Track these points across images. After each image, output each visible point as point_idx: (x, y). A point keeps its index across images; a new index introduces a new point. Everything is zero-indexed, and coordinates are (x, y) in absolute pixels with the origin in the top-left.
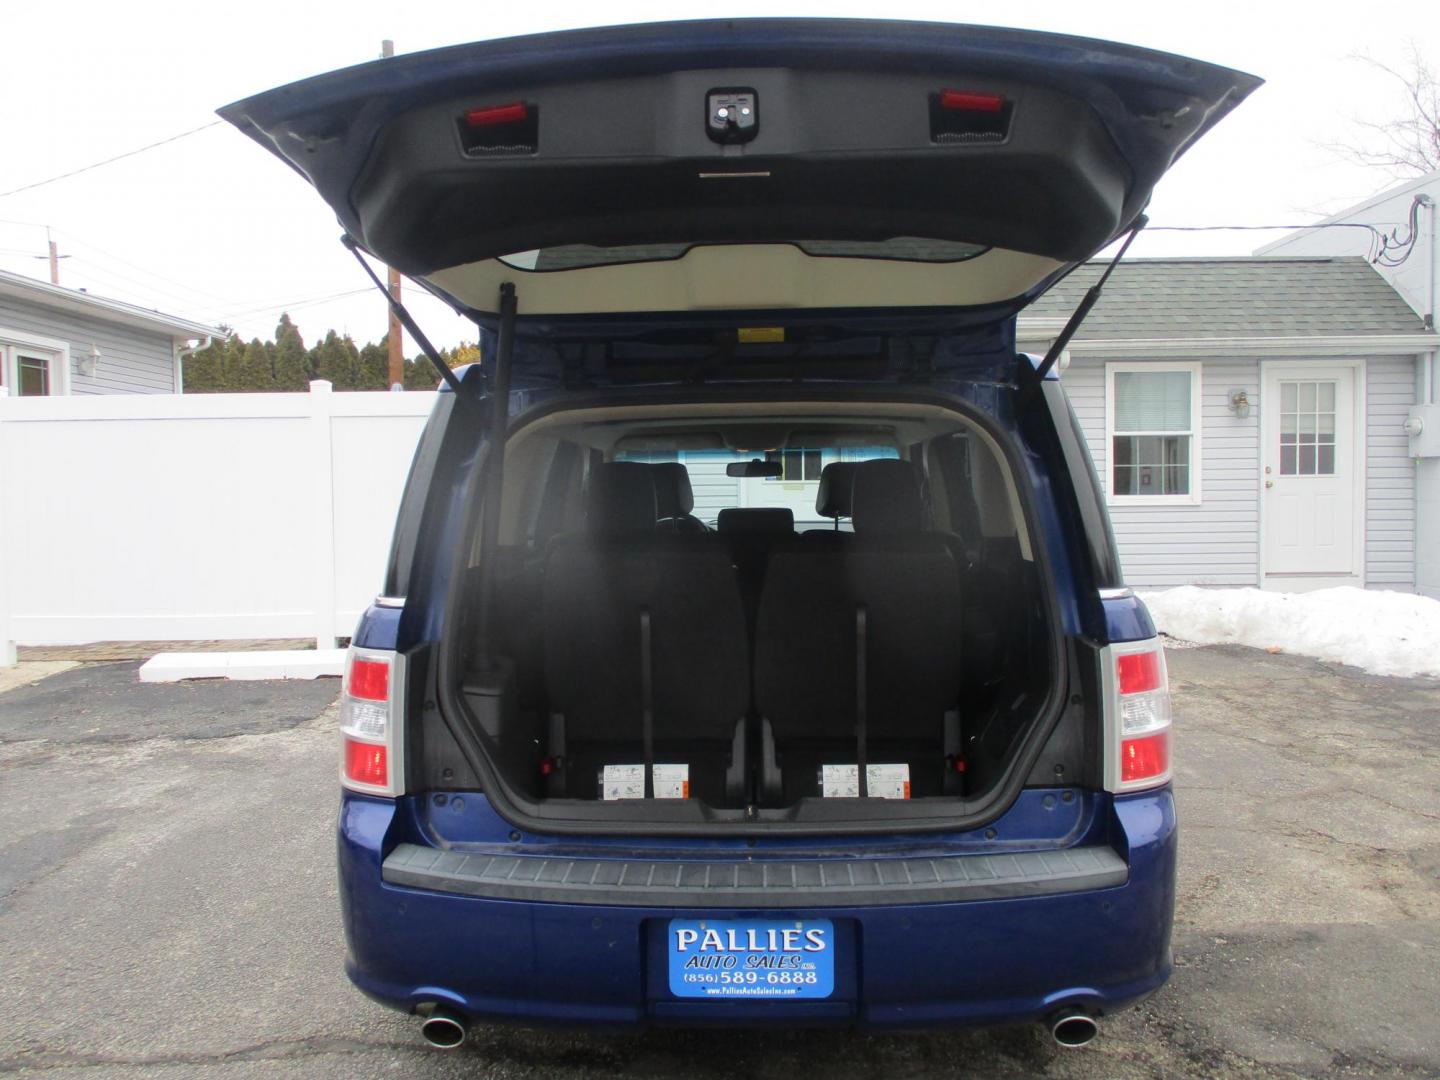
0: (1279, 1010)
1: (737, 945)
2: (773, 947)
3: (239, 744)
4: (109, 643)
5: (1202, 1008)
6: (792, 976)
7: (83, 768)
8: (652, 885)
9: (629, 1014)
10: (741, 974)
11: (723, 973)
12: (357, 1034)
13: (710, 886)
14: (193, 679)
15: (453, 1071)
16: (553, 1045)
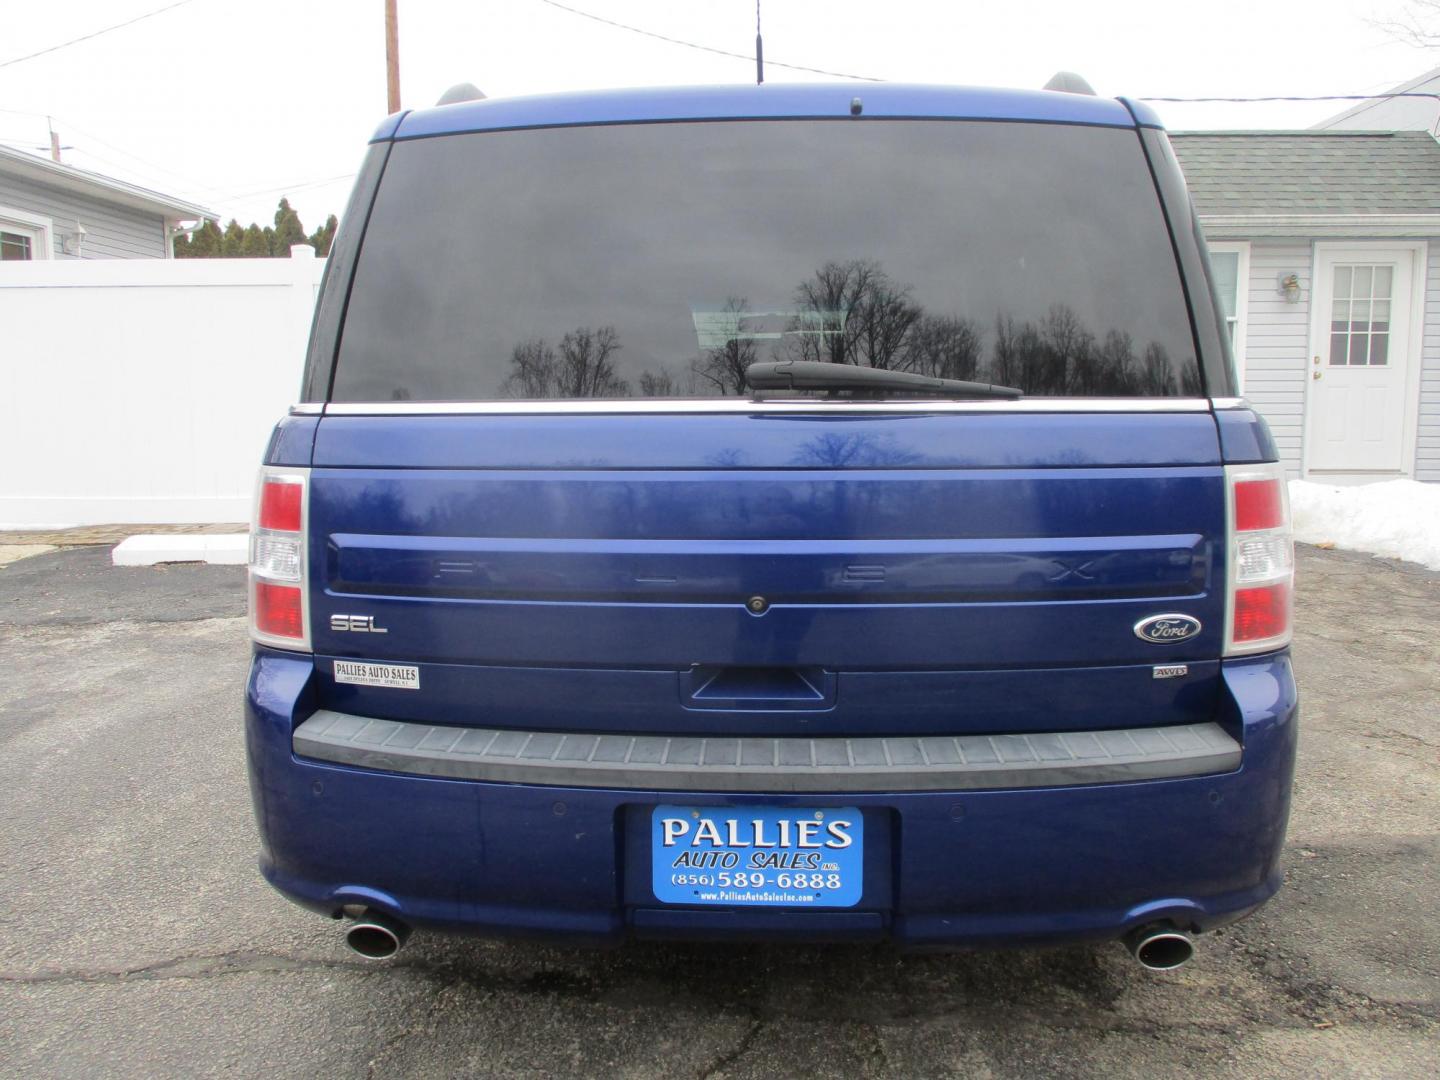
0: (1389, 937)
1: (739, 839)
2: (785, 842)
3: (207, 627)
4: (88, 528)
5: (1298, 932)
6: (809, 879)
7: (33, 650)
8: (630, 761)
9: (602, 923)
10: (744, 876)
11: (721, 874)
12: (287, 949)
13: (704, 763)
14: (169, 563)
15: (396, 995)
16: (519, 967)
